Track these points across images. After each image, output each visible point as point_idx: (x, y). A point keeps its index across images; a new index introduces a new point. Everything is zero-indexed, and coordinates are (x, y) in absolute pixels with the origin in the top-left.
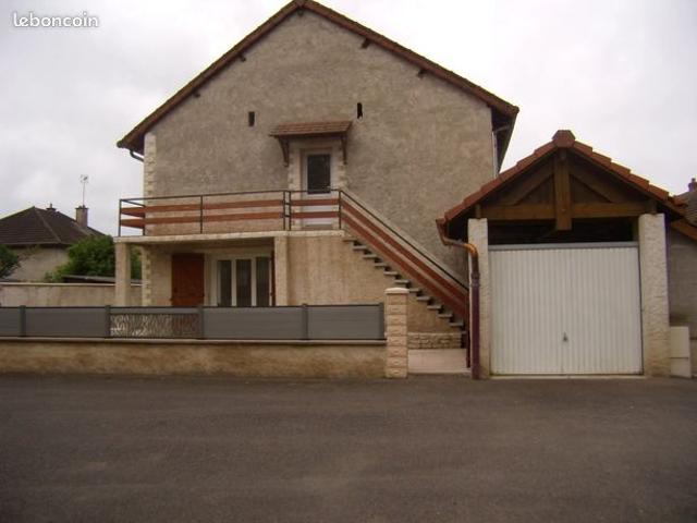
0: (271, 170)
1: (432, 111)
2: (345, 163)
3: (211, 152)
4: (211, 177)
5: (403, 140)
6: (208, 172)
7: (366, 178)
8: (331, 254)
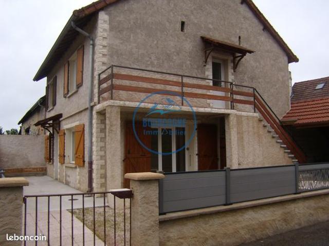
0: (196, 66)
1: (267, 51)
2: (234, 71)
3: (155, 42)
4: (155, 62)
5: (258, 64)
6: (153, 58)
7: (243, 82)
8: (253, 128)
